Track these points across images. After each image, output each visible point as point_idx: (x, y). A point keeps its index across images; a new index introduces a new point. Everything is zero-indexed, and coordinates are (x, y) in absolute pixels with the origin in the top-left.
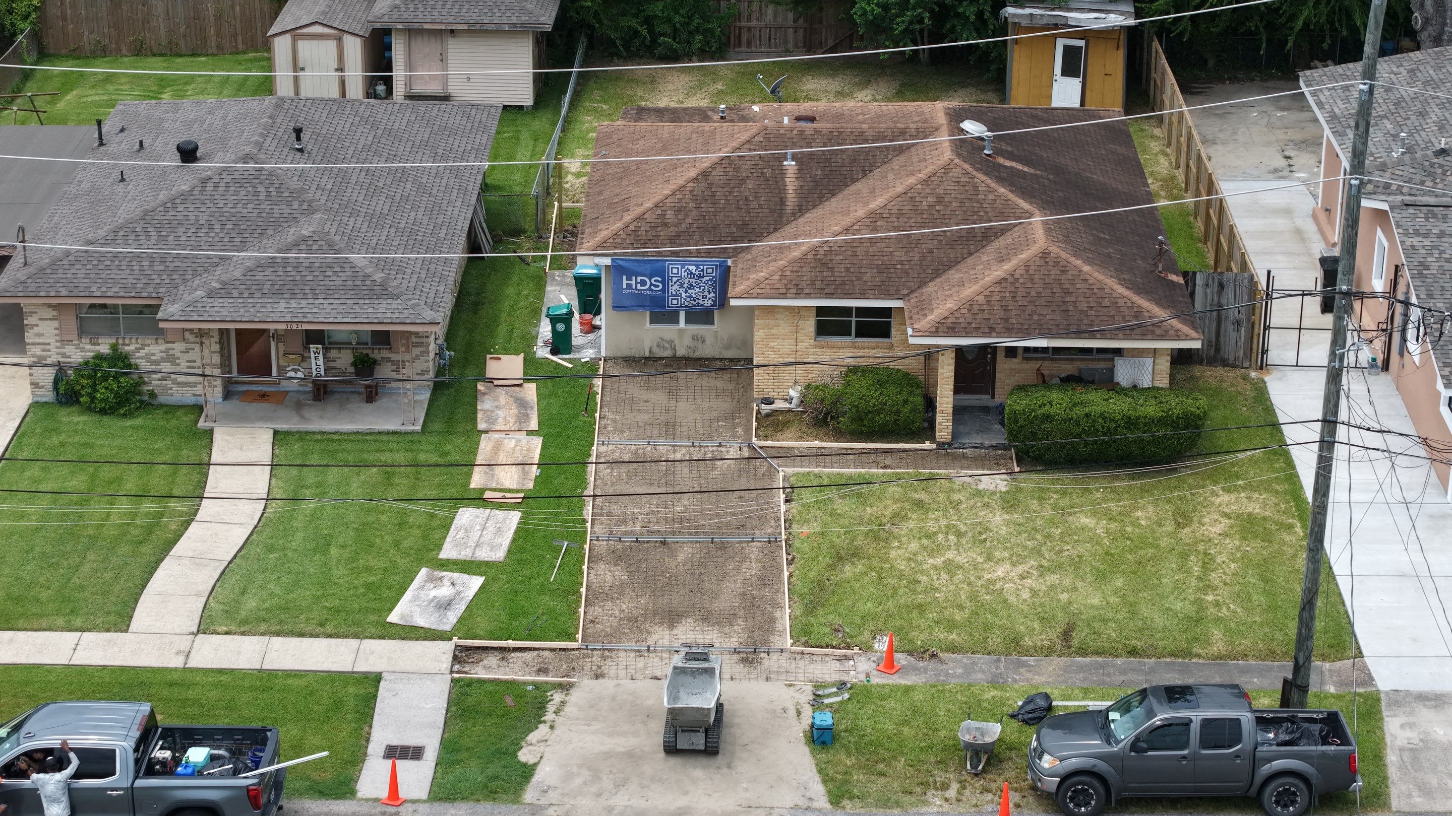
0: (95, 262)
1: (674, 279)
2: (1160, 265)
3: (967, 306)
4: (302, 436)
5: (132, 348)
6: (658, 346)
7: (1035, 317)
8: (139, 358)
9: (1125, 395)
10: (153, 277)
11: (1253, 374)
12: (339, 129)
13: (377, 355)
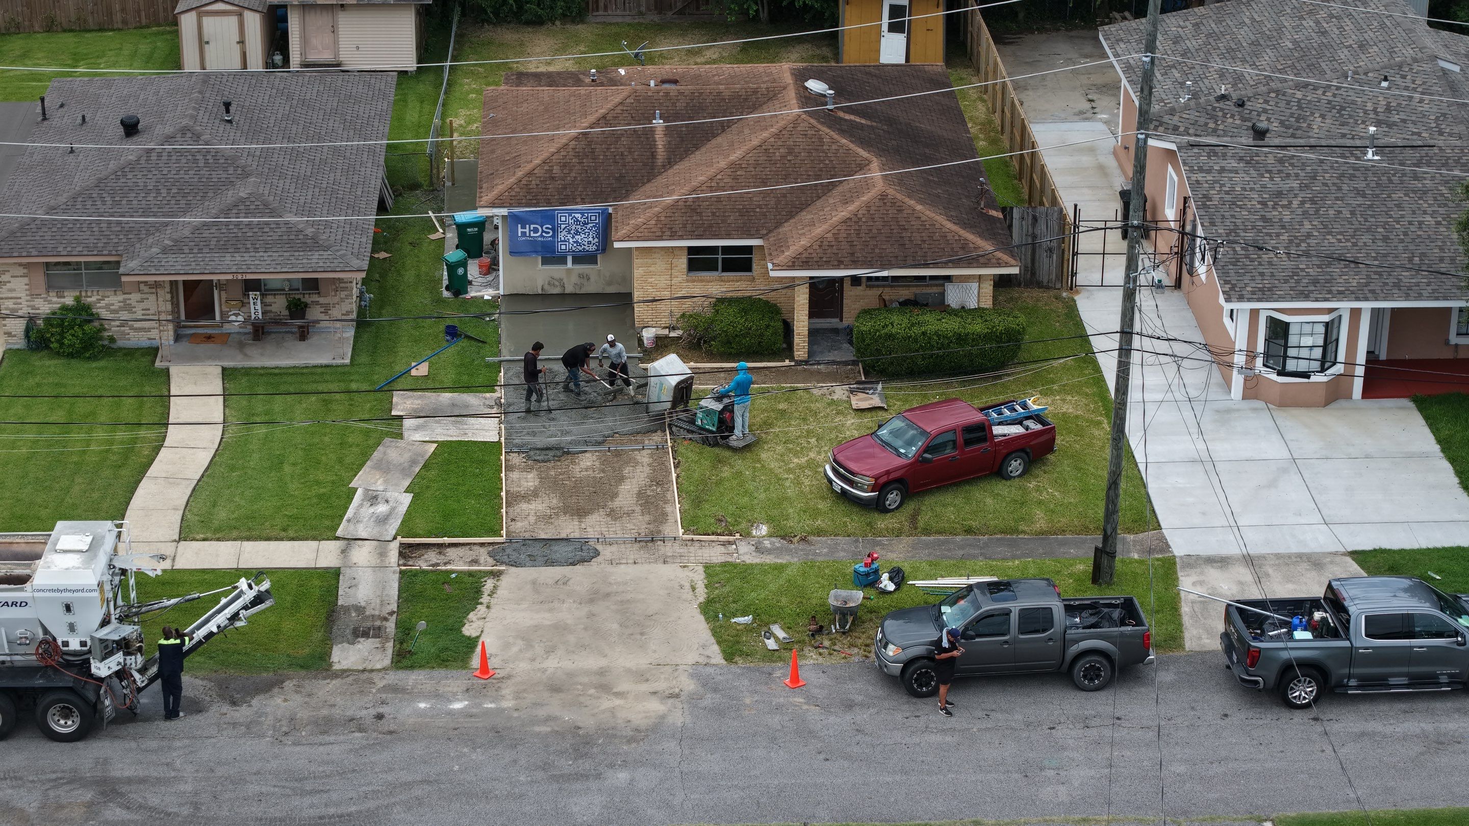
0: (59, 226)
1: (563, 226)
2: (982, 203)
3: (818, 243)
4: (247, 372)
5: (94, 299)
6: (549, 284)
7: (877, 251)
8: (100, 308)
9: (956, 315)
10: (112, 237)
11: (1064, 294)
12: (260, 100)
13: (307, 299)
